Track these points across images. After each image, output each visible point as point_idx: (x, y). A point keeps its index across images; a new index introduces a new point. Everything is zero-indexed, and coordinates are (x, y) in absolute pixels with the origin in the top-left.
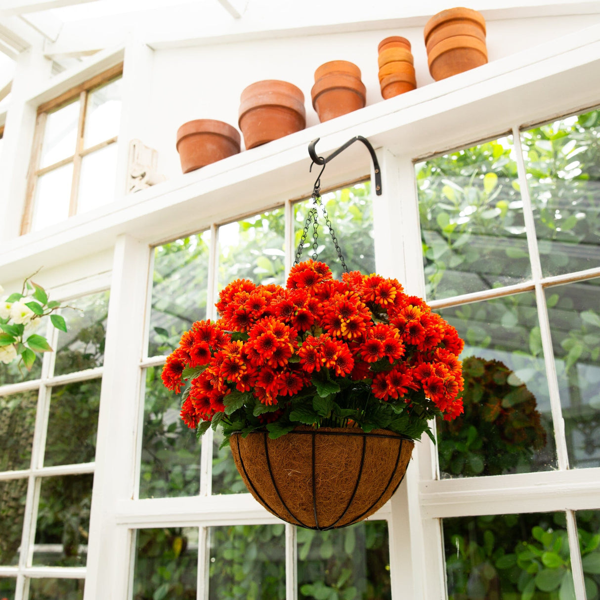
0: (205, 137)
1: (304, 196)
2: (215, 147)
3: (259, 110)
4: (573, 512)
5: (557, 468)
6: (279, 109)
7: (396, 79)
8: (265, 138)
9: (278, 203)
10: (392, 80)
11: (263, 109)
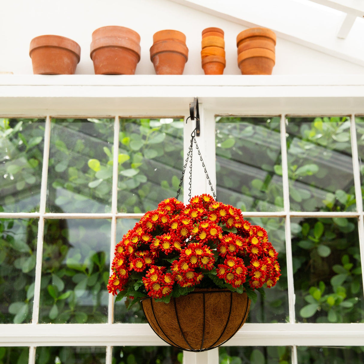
0: (64, 52)
1: (131, 116)
2: (69, 61)
3: (117, 48)
4: (297, 347)
5: (289, 321)
6: (131, 52)
7: (217, 60)
8: (118, 71)
9: (110, 116)
10: (215, 60)
11: (121, 50)
